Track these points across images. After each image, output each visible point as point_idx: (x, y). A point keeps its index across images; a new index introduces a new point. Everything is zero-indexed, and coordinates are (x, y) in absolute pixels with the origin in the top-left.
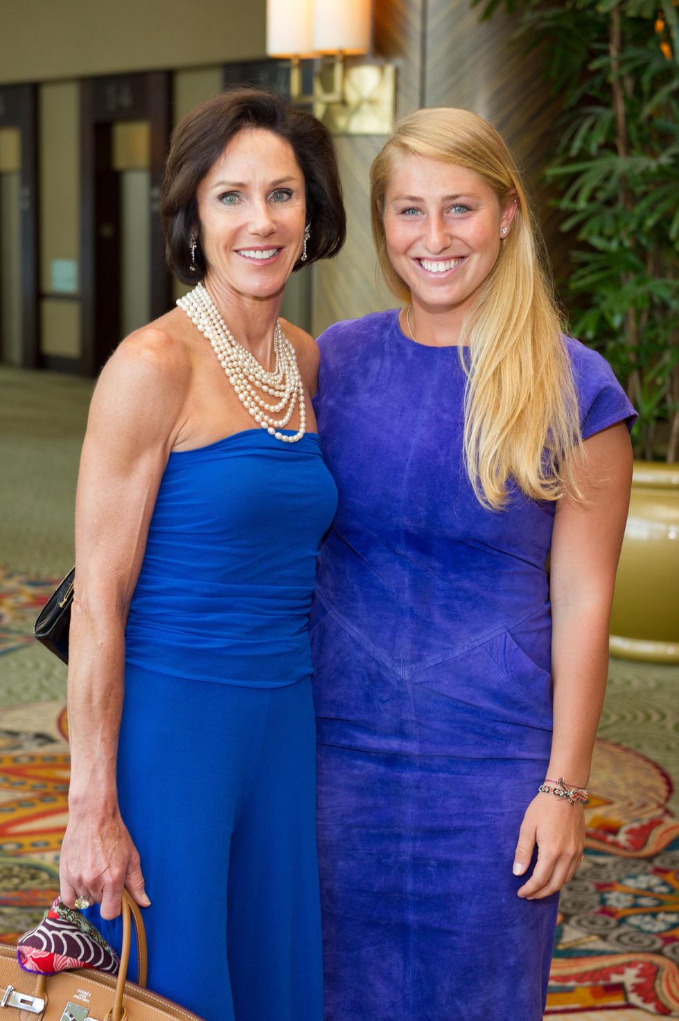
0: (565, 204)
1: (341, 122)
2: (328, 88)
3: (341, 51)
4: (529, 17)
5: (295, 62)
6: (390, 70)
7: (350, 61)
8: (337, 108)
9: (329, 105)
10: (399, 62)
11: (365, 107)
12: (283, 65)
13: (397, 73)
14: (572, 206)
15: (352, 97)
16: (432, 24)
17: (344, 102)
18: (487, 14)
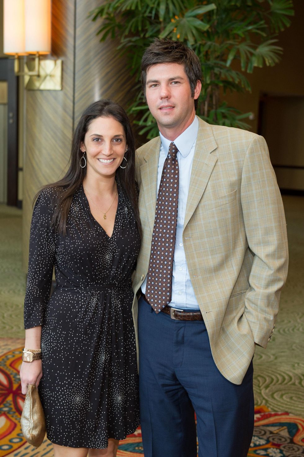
0: (141, 123)
1: (37, 84)
2: (31, 68)
3: (38, 52)
4: (123, 41)
5: (16, 57)
6: (59, 62)
7: (42, 57)
8: (35, 78)
9: (31, 76)
10: (63, 58)
11: (48, 78)
12: (11, 58)
13: (63, 63)
14: (144, 124)
15: (42, 73)
16: (78, 42)
17: (39, 76)
18: (103, 39)
